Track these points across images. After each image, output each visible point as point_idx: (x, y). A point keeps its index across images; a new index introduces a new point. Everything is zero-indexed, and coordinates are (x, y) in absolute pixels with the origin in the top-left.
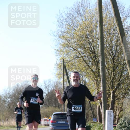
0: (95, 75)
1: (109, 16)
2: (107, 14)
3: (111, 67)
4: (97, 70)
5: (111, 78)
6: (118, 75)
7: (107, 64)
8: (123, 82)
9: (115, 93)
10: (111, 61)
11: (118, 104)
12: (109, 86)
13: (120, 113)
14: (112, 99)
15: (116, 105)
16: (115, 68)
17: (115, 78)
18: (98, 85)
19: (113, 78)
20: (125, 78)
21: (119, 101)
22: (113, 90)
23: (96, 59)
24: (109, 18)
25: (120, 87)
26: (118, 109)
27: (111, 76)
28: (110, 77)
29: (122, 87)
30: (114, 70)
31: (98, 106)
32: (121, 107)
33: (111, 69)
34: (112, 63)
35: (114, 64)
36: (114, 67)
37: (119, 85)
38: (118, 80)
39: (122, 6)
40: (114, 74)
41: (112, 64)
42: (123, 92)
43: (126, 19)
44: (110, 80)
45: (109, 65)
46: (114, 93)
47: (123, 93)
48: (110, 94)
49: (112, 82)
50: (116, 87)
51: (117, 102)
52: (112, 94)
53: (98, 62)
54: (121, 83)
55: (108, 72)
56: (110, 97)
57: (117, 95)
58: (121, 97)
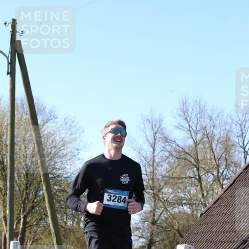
0: (2, 194)
1: (24, 117)
2: (22, 114)
3: (23, 184)
4: (4, 186)
5: (22, 199)
6: (33, 195)
7: (18, 179)
8: (38, 204)
9: (27, 219)
10: (24, 175)
11: (30, 233)
12: (20, 208)
13: (31, 244)
14: (23, 225)
15: (27, 234)
16: (29, 185)
17: (28, 199)
18: (5, 207)
19: (25, 199)
20: (41, 199)
21: (31, 229)
22: (25, 213)
23: (4, 171)
24: (25, 119)
25: (33, 210)
26: (30, 240)
27: (23, 195)
28: (22, 197)
29: (37, 211)
30: (27, 188)
31: (3, 234)
32: (33, 236)
33: (23, 187)
34: (26, 178)
35: (28, 180)
36: (27, 184)
37: (33, 207)
38: (31, 202)
39: (42, 105)
40: (26, 193)
41: (25, 180)
42: (37, 217)
43: (47, 123)
44: (22, 200)
45: (21, 181)
46: (25, 217)
47: (37, 219)
48: (20, 219)
49: (24, 203)
50: (29, 211)
51: (29, 231)
52: (22, 220)
53: (6, 176)
54: (35, 205)
55: (20, 189)
56: (20, 223)
57: (30, 221)
58: (35, 224)
